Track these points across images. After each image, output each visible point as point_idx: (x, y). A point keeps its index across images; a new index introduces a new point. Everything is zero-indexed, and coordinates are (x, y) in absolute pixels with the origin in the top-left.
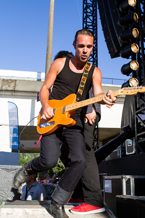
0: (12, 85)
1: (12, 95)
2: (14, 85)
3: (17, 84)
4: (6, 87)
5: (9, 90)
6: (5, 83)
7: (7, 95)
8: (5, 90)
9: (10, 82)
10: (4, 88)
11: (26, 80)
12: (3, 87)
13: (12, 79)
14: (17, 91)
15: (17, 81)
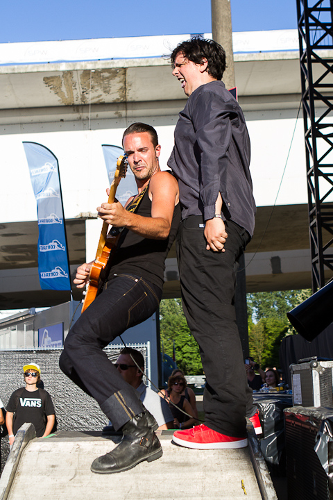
0: (116, 85)
1: (120, 117)
2: (122, 84)
3: (128, 80)
4: (96, 94)
5: (106, 101)
6: (92, 82)
7: (104, 119)
8: (94, 105)
9: (108, 78)
10: (91, 97)
11: (156, 63)
12: (86, 96)
13: (111, 66)
14: (134, 103)
15: (128, 71)
